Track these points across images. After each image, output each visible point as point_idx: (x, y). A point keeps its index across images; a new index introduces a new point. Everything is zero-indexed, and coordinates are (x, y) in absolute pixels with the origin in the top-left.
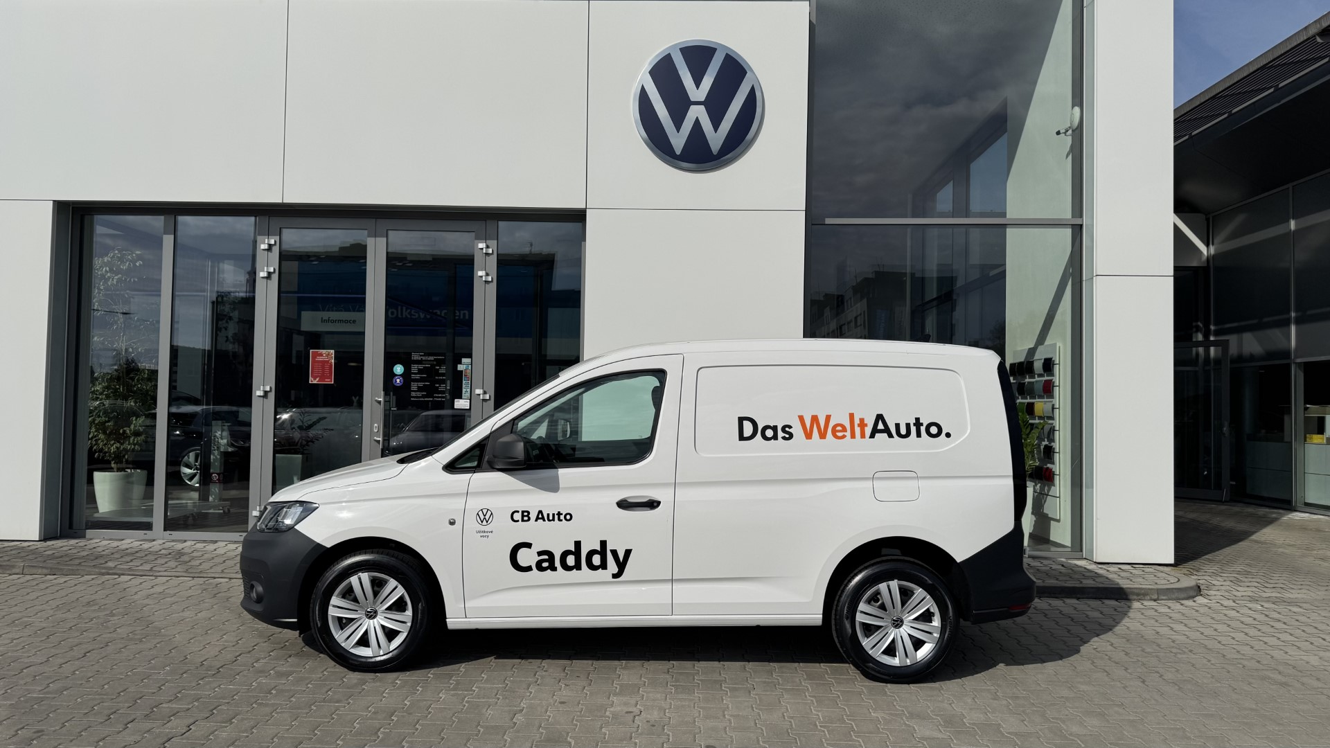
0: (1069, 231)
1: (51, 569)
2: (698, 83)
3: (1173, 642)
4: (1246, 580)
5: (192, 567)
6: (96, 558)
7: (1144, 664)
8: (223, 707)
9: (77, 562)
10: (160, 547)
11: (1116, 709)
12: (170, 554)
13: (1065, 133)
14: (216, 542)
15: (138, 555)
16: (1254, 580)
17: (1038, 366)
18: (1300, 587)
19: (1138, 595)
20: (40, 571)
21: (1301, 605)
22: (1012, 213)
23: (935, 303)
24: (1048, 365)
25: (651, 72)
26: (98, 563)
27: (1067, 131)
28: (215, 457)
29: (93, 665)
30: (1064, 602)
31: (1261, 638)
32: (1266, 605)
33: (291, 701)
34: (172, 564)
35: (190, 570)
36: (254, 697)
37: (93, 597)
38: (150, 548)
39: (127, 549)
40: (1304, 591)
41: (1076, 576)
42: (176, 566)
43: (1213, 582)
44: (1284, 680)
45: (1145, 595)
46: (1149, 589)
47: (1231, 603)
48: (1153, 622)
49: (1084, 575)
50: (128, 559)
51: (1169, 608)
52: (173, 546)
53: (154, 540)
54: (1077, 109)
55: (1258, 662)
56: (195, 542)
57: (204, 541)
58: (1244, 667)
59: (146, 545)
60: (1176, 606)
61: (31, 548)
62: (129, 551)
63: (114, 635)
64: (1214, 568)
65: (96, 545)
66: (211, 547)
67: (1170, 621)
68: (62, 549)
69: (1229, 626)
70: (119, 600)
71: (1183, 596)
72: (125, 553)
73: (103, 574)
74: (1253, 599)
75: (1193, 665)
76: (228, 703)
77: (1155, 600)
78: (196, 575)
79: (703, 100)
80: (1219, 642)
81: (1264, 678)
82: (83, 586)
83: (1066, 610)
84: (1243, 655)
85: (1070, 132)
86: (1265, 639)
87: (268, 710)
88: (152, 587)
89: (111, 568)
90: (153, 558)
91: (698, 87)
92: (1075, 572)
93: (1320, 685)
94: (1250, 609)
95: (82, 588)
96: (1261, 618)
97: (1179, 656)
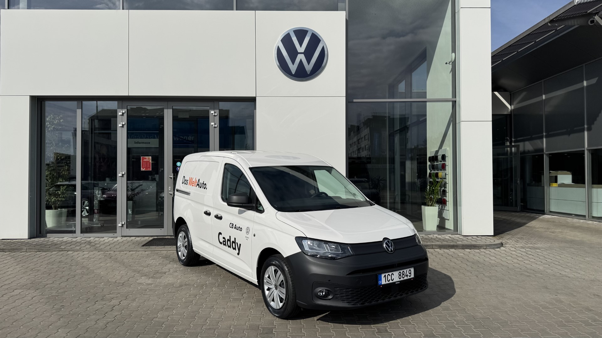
0: (451, 103)
1: (38, 249)
2: (301, 46)
3: (490, 263)
4: (521, 240)
5: (97, 247)
6: (56, 245)
7: (478, 271)
8: (130, 296)
9: (48, 246)
10: (80, 240)
11: (466, 286)
12: (86, 243)
13: (449, 63)
14: (103, 237)
15: (72, 243)
16: (524, 240)
17: (440, 158)
18: (541, 243)
19: (478, 247)
20: (33, 250)
21: (540, 249)
22: (429, 96)
23: (398, 131)
24: (444, 157)
25: (281, 41)
26: (56, 247)
27: (450, 63)
28: (96, 202)
29: (72, 283)
30: (450, 250)
31: (523, 261)
32: (527, 249)
33: (156, 293)
34: (88, 246)
35: (96, 249)
36: (141, 292)
37: (61, 260)
38: (76, 240)
39: (67, 241)
40: (542, 244)
41: (455, 241)
42: (90, 247)
43: (508, 242)
44: (528, 274)
45: (481, 247)
46: (483, 245)
47: (514, 249)
48: (483, 256)
49: (458, 240)
50: (69, 245)
51: (490, 251)
52: (86, 239)
53: (77, 237)
54: (454, 54)
55: (521, 269)
56: (94, 238)
57: (98, 237)
58: (515, 271)
59: (74, 240)
60: (492, 251)
61: (25, 242)
62: (68, 242)
63: (75, 273)
64: (508, 237)
65: (53, 240)
66: (102, 239)
67: (490, 256)
68: (39, 242)
69: (512, 257)
70: (72, 260)
71: (496, 247)
72: (66, 243)
73: (60, 251)
74: (522, 248)
75: (496, 271)
76: (132, 294)
77: (485, 249)
78: (100, 250)
79: (303, 52)
80: (507, 263)
81: (521, 274)
82: (54, 255)
83: (450, 253)
84: (515, 267)
85: (451, 63)
86: (524, 261)
87: (147, 296)
88: (83, 255)
89: (63, 249)
90: (79, 244)
91: (301, 47)
92: (455, 239)
93: (541, 276)
94: (521, 251)
95: (55, 257)
96: (525, 254)
97: (491, 268)
